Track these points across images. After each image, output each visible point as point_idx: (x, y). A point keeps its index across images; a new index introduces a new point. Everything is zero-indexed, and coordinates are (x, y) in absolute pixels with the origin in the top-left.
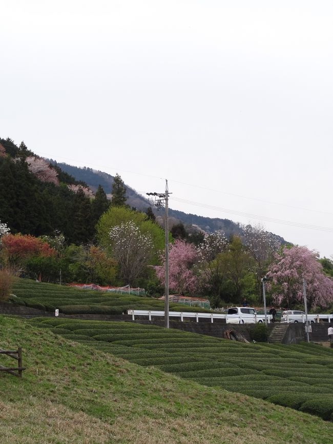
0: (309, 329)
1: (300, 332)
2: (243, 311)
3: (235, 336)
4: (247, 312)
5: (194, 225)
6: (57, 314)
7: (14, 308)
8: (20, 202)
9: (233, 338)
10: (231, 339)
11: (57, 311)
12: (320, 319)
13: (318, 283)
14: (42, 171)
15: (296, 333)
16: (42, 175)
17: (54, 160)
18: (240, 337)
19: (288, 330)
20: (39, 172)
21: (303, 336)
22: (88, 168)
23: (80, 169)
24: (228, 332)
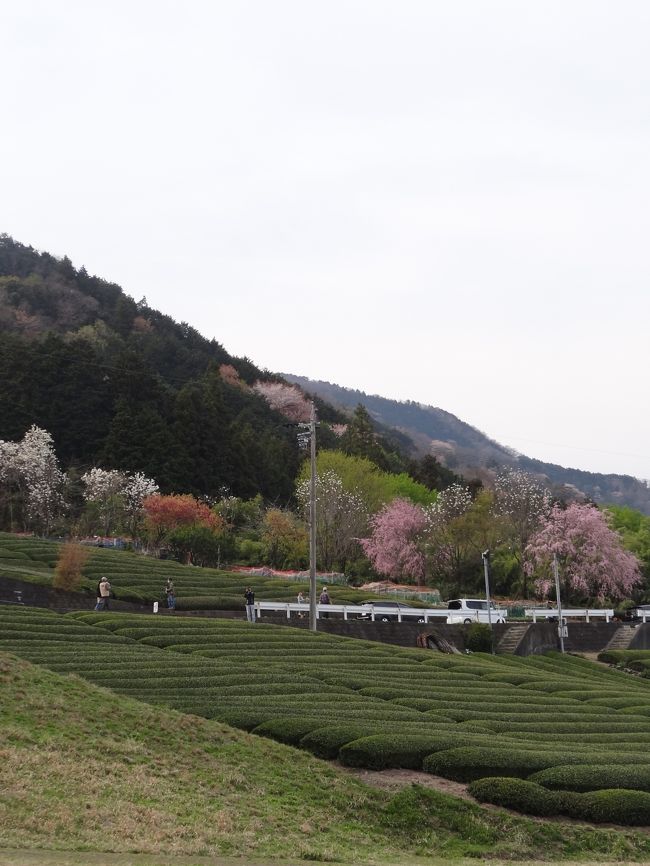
0: (563, 632)
1: (550, 636)
2: (470, 605)
3: (435, 642)
4: (479, 606)
5: (567, 485)
6: (156, 610)
7: (87, 600)
8: (205, 448)
9: (433, 646)
10: (429, 647)
11: (156, 604)
12: (591, 618)
13: (606, 562)
14: (292, 405)
15: (543, 639)
16: (292, 410)
17: (361, 391)
18: (445, 644)
19: (528, 633)
20: (288, 406)
21: (553, 643)
22: (413, 402)
23: (400, 403)
24: (424, 636)
